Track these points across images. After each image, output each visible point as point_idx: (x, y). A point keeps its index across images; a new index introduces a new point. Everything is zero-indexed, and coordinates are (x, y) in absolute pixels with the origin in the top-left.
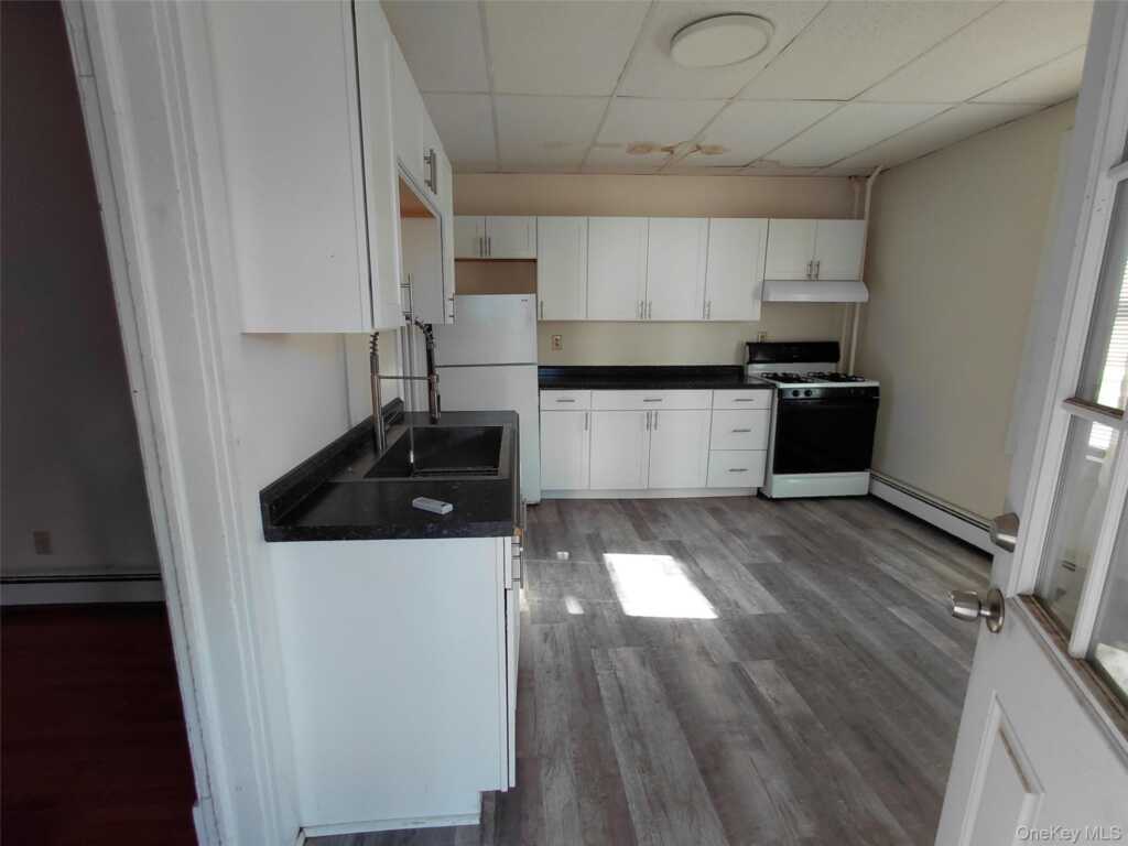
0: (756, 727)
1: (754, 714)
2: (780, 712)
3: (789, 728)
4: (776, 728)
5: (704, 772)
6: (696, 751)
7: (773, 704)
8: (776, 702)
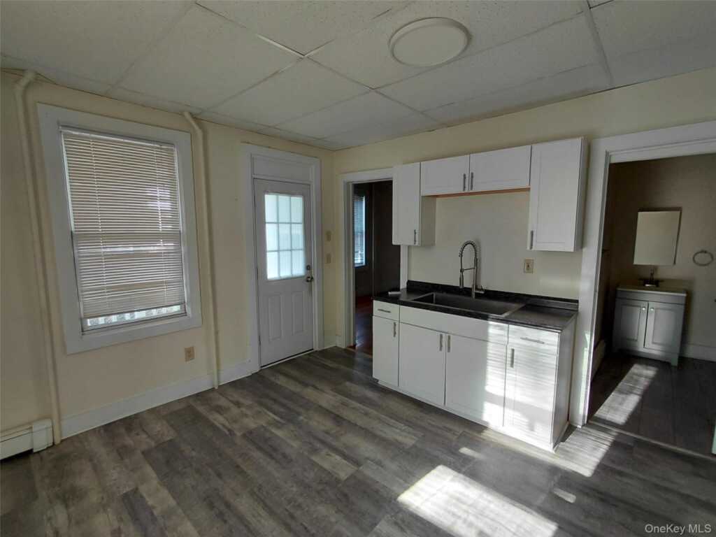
0: (331, 438)
1: (335, 443)
2: (325, 451)
3: (318, 445)
4: (323, 442)
5: (338, 416)
6: (344, 420)
7: (330, 453)
8: (328, 455)
